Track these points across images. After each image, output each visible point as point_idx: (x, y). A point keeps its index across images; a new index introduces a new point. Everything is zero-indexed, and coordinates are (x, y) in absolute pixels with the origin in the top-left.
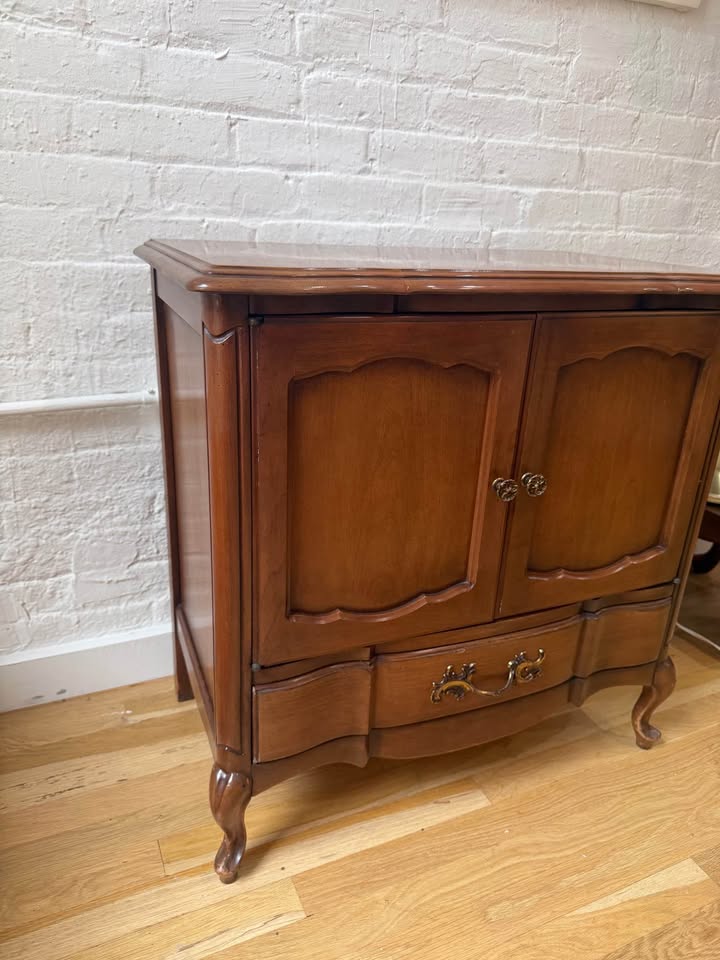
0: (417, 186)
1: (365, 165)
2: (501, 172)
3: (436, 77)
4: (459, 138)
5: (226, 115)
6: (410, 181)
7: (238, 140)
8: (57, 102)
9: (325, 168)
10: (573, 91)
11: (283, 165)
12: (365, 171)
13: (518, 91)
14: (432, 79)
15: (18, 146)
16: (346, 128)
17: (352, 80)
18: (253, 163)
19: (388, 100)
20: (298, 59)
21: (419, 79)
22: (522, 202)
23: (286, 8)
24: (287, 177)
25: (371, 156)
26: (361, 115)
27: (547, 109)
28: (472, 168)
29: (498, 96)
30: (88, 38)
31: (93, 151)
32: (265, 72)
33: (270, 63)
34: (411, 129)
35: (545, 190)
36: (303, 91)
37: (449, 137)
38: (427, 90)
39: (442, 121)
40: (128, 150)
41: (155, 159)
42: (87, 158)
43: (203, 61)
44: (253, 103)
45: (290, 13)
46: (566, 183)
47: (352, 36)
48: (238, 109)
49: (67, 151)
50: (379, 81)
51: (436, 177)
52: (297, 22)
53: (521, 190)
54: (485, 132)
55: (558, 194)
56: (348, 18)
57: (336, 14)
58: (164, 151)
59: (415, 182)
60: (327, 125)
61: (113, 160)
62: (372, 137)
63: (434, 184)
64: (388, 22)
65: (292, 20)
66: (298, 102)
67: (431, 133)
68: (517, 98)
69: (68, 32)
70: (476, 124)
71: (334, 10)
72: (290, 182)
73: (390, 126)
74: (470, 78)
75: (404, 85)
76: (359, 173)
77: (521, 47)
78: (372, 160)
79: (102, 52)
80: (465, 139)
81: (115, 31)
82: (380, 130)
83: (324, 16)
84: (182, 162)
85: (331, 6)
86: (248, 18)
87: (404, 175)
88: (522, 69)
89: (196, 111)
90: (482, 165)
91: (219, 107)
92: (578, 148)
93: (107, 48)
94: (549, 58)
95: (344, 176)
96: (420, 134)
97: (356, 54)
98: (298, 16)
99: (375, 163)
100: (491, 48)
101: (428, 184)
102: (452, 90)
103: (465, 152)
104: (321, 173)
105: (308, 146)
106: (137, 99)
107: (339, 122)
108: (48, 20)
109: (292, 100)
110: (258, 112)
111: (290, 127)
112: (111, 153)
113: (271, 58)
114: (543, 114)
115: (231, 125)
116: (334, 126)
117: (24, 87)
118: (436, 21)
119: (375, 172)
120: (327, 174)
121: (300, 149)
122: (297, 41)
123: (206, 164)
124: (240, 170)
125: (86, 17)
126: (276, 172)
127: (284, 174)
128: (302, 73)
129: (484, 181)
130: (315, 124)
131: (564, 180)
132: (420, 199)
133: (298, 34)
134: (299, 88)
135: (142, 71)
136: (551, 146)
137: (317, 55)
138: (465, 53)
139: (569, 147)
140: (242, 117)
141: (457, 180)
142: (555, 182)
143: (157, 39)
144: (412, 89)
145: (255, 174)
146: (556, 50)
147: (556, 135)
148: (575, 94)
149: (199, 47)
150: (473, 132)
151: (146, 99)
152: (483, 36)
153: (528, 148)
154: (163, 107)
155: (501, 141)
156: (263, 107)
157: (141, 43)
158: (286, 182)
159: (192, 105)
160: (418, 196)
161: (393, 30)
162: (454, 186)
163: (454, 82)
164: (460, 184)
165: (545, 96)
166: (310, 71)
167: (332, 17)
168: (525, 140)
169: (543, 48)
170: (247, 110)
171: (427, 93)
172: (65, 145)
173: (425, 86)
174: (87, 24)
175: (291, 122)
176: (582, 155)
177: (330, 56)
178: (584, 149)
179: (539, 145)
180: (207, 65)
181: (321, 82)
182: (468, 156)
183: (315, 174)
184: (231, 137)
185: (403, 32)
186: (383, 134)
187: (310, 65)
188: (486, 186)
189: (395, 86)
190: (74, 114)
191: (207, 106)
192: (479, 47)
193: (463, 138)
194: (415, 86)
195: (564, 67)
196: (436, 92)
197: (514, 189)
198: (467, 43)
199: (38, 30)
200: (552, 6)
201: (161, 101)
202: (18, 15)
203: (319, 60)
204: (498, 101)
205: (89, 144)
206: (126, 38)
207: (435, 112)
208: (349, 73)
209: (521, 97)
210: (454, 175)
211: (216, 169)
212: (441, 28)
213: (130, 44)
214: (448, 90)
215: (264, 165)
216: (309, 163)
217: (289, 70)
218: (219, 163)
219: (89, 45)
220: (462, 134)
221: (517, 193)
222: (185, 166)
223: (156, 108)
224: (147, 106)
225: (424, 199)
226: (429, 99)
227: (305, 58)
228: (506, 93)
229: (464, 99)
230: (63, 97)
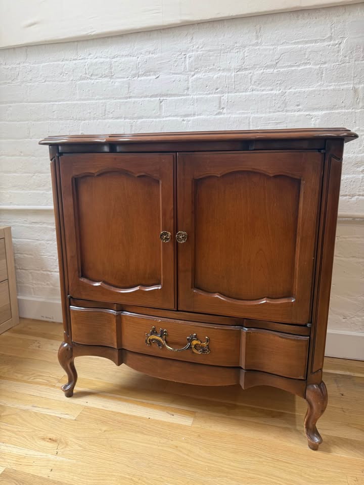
0: (247, 117)
1: (219, 111)
2: (298, 105)
3: (255, 66)
4: (270, 92)
5: (158, 99)
6: (243, 116)
7: (163, 107)
8: (102, 103)
9: (200, 114)
10: (345, 57)
11: (181, 116)
12: (219, 113)
13: (306, 64)
14: (254, 67)
15: (90, 119)
16: (209, 96)
17: (212, 76)
18: (169, 116)
19: (230, 81)
20: (188, 72)
21: (246, 69)
22: (313, 119)
23: (183, 53)
24: (183, 120)
25: (223, 106)
26: (217, 89)
27: (326, 69)
28: (279, 105)
29: (293, 68)
30: (112, 80)
31: (112, 118)
32: (174, 80)
33: (175, 75)
34: (243, 91)
35: (328, 112)
36: (190, 84)
37: (264, 92)
38: (250, 73)
39: (260, 85)
40: (124, 116)
41: (133, 118)
42: (110, 121)
43: (151, 80)
44: (169, 92)
45: (184, 55)
46: (345, 106)
47: (211, 58)
48: (163, 95)
49: (105, 119)
50: (225, 74)
51: (257, 112)
52: (187, 57)
53: (311, 114)
54: (286, 87)
55: (339, 113)
56: (209, 51)
57: (204, 51)
58: (136, 115)
59: (245, 115)
60: (201, 96)
61: (119, 120)
62: (222, 98)
63: (256, 115)
64: (229, 48)
65: (185, 57)
66: (188, 89)
67: (254, 92)
68: (305, 67)
69: (106, 79)
70: (280, 84)
71: (203, 49)
72: (185, 122)
73: (231, 92)
74: (275, 63)
75: (238, 73)
76: (216, 114)
77: (307, 42)
78: (223, 108)
79: (116, 84)
80: (274, 92)
81: (120, 76)
82: (227, 95)
83: (199, 52)
84: (142, 118)
85: (201, 48)
86: (168, 61)
87: (239, 113)
88: (307, 53)
89: (147, 99)
90: (285, 103)
91: (156, 96)
92: (352, 86)
93: (118, 82)
94: (326, 43)
95: (209, 117)
96: (248, 93)
97: (214, 65)
98: (187, 55)
99: (225, 110)
100: (287, 47)
101: (253, 115)
102: (265, 70)
103: (273, 98)
104: (199, 117)
105: (192, 106)
106: (126, 98)
107: (206, 94)
108: (101, 77)
109: (186, 88)
110: (171, 95)
111: (184, 99)
112: (118, 118)
113: (177, 74)
114: (324, 72)
115: (161, 102)
116: (204, 96)
117: (94, 99)
118: (254, 41)
119: (224, 114)
120: (201, 117)
121: (189, 108)
122: (187, 65)
123: (151, 118)
124: (164, 119)
125: (112, 73)
126: (178, 118)
127: (182, 119)
128: (190, 77)
129: (287, 111)
130: (195, 96)
131: (343, 105)
132: (249, 123)
133: (187, 62)
134: (188, 83)
135: (129, 88)
136: (332, 88)
137: (196, 69)
138: (271, 52)
139: (345, 87)
140: (165, 98)
141: (270, 112)
142: (337, 107)
143: (134, 76)
144: (242, 74)
145: (169, 120)
146: (331, 38)
147: (334, 82)
148: (347, 58)
149: (150, 75)
150: (279, 88)
151: (130, 97)
152: (282, 42)
153: (314, 91)
154: (136, 99)
155: (296, 90)
156: (173, 93)
157: (129, 78)
158: (183, 122)
159: (146, 97)
160: (248, 122)
161: (232, 51)
162: (267, 115)
163: (266, 67)
164: (271, 114)
165: (325, 63)
166: (193, 76)
167: (202, 52)
168: (313, 87)
169: (321, 40)
170: (167, 95)
171: (250, 75)
172: (104, 117)
173: (250, 71)
174: (112, 76)
175: (185, 97)
176: (355, 90)
177: (202, 68)
178: (357, 86)
179: (322, 89)
180: (152, 81)
181: (197, 79)
182: (275, 100)
183: (196, 117)
184: (160, 107)
185: (236, 51)
186: (228, 96)
187: (193, 73)
188: (288, 114)
189: (233, 74)
190: (107, 106)
191: (151, 96)
192: (279, 48)
193: (272, 92)
194: (244, 73)
195: (337, 46)
196: (255, 73)
197: (308, 113)
198: (272, 47)
199: (98, 81)
200: (326, 17)
201: (135, 97)
202: (93, 77)
203: (196, 71)
204: (293, 71)
205: (111, 116)
206: (124, 78)
207: (255, 82)
208: (210, 73)
209: (308, 66)
210: (268, 110)
211: (154, 120)
212: (257, 44)
213: (125, 79)
214: (262, 71)
215: (173, 116)
216: (193, 113)
217: (183, 77)
218: (156, 117)
219: (112, 82)
220: (272, 90)
221: (309, 115)
222: (143, 120)
223: (133, 100)
224: (130, 100)
225: (251, 124)
226: (251, 77)
227: (191, 71)
228: (299, 66)
229: (272, 73)
230: (104, 101)
